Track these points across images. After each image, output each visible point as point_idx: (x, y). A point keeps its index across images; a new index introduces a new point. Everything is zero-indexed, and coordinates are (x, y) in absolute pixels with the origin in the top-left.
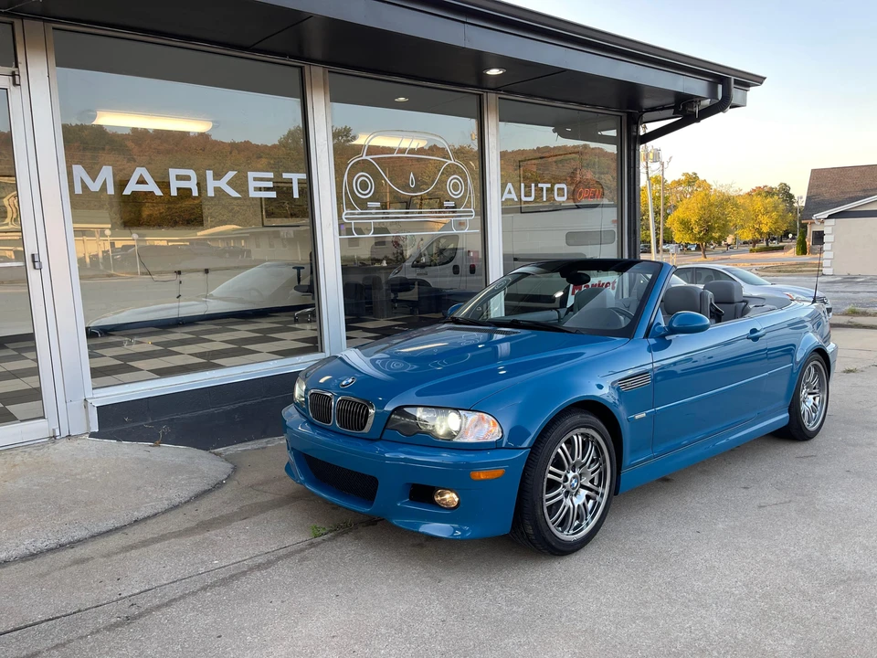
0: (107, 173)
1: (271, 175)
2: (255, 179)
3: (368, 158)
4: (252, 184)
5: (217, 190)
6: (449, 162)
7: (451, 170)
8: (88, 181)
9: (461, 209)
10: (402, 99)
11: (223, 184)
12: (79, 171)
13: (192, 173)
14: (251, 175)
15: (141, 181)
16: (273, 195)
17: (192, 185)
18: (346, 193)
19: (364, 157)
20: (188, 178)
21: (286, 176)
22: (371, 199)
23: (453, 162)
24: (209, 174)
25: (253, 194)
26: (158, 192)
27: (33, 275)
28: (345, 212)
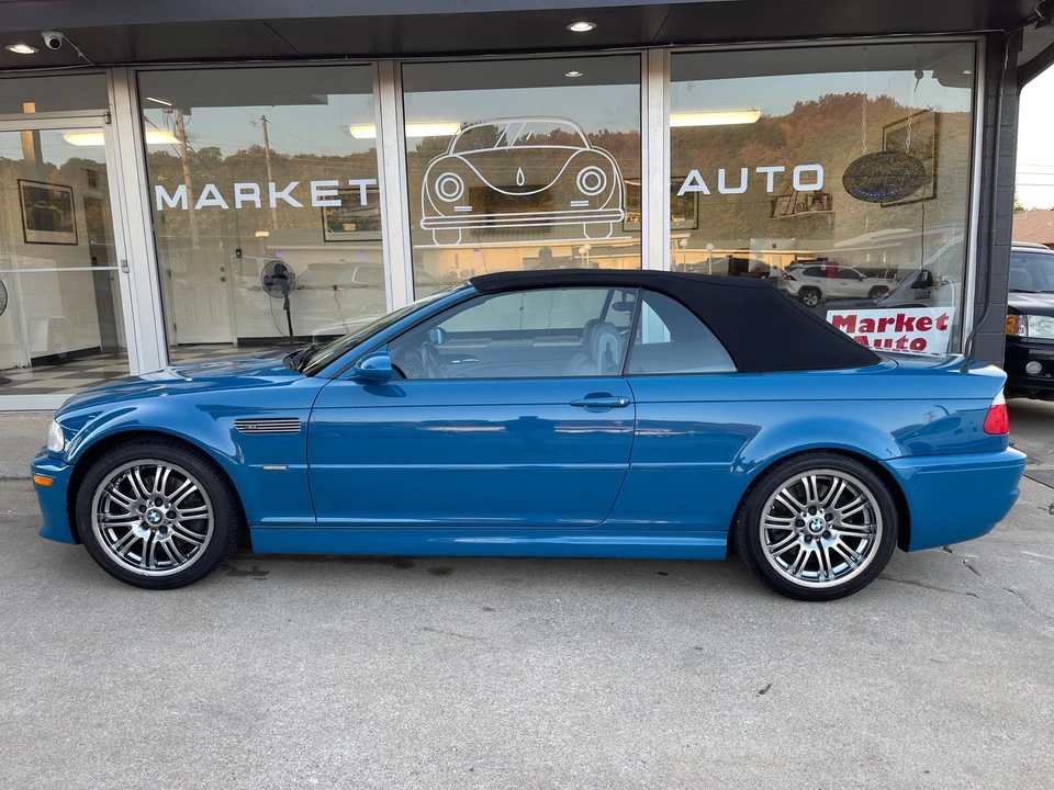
0: (182, 191)
1: (335, 183)
2: (319, 188)
3: (457, 155)
4: (315, 194)
5: (279, 201)
6: (582, 149)
7: (584, 160)
8: (167, 199)
9: (600, 210)
10: (574, 74)
11: (285, 195)
12: (160, 191)
13: (255, 186)
14: (314, 184)
15: (211, 196)
16: (338, 203)
17: (256, 198)
18: (427, 201)
19: (451, 155)
20: (251, 191)
21: (352, 183)
22: (459, 203)
23: (588, 149)
24: (272, 186)
25: (316, 203)
26: (225, 206)
27: (122, 277)
28: (424, 218)
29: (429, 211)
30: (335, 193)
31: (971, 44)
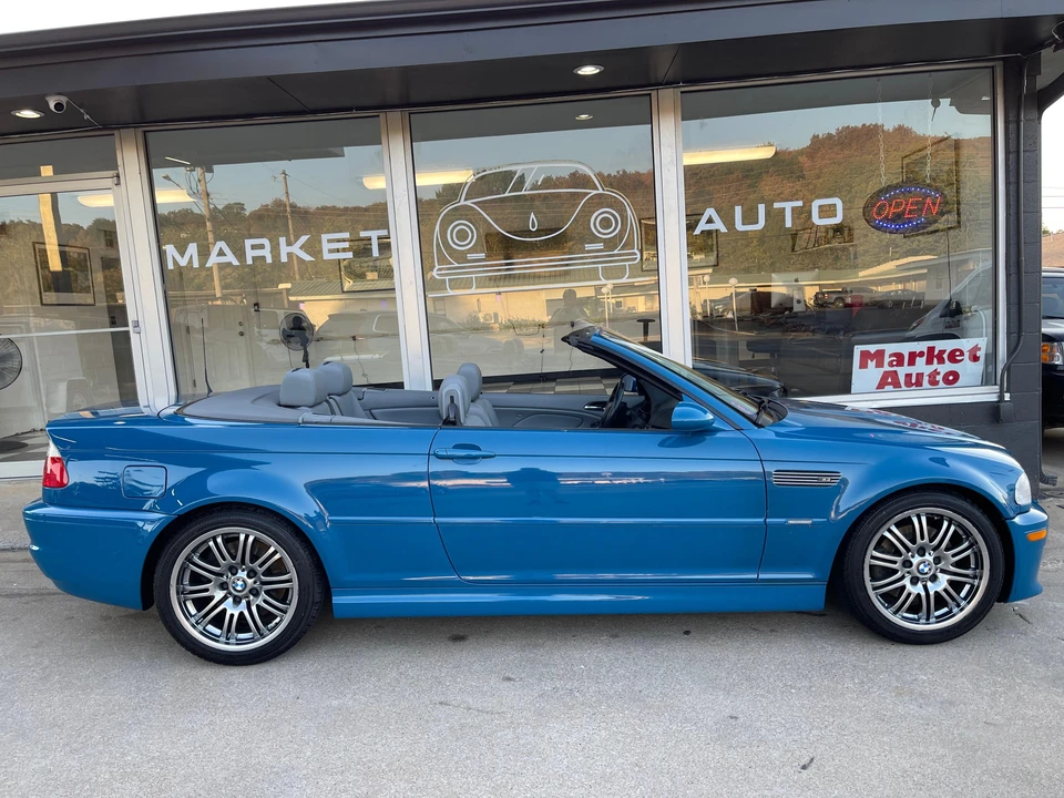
0: (192, 249)
1: (346, 235)
2: (330, 241)
3: (468, 203)
4: (326, 246)
5: (290, 255)
6: (595, 192)
7: (600, 201)
8: (178, 257)
9: (616, 252)
10: (584, 116)
11: (296, 249)
12: (170, 249)
13: (265, 241)
14: (325, 237)
15: (221, 253)
16: (349, 255)
17: (266, 253)
18: (438, 245)
19: (462, 203)
20: (262, 247)
21: (363, 234)
22: (472, 250)
23: (601, 191)
24: (283, 240)
25: (327, 256)
26: (236, 263)
28: (437, 267)
29: (442, 260)
30: (346, 245)
31: (988, 70)
